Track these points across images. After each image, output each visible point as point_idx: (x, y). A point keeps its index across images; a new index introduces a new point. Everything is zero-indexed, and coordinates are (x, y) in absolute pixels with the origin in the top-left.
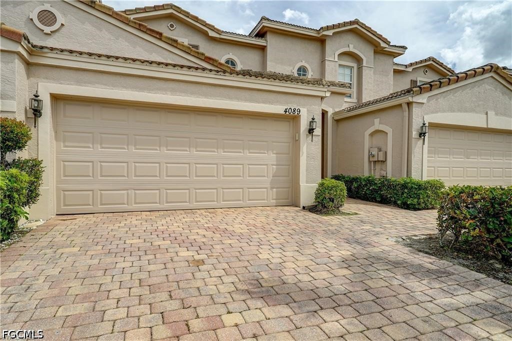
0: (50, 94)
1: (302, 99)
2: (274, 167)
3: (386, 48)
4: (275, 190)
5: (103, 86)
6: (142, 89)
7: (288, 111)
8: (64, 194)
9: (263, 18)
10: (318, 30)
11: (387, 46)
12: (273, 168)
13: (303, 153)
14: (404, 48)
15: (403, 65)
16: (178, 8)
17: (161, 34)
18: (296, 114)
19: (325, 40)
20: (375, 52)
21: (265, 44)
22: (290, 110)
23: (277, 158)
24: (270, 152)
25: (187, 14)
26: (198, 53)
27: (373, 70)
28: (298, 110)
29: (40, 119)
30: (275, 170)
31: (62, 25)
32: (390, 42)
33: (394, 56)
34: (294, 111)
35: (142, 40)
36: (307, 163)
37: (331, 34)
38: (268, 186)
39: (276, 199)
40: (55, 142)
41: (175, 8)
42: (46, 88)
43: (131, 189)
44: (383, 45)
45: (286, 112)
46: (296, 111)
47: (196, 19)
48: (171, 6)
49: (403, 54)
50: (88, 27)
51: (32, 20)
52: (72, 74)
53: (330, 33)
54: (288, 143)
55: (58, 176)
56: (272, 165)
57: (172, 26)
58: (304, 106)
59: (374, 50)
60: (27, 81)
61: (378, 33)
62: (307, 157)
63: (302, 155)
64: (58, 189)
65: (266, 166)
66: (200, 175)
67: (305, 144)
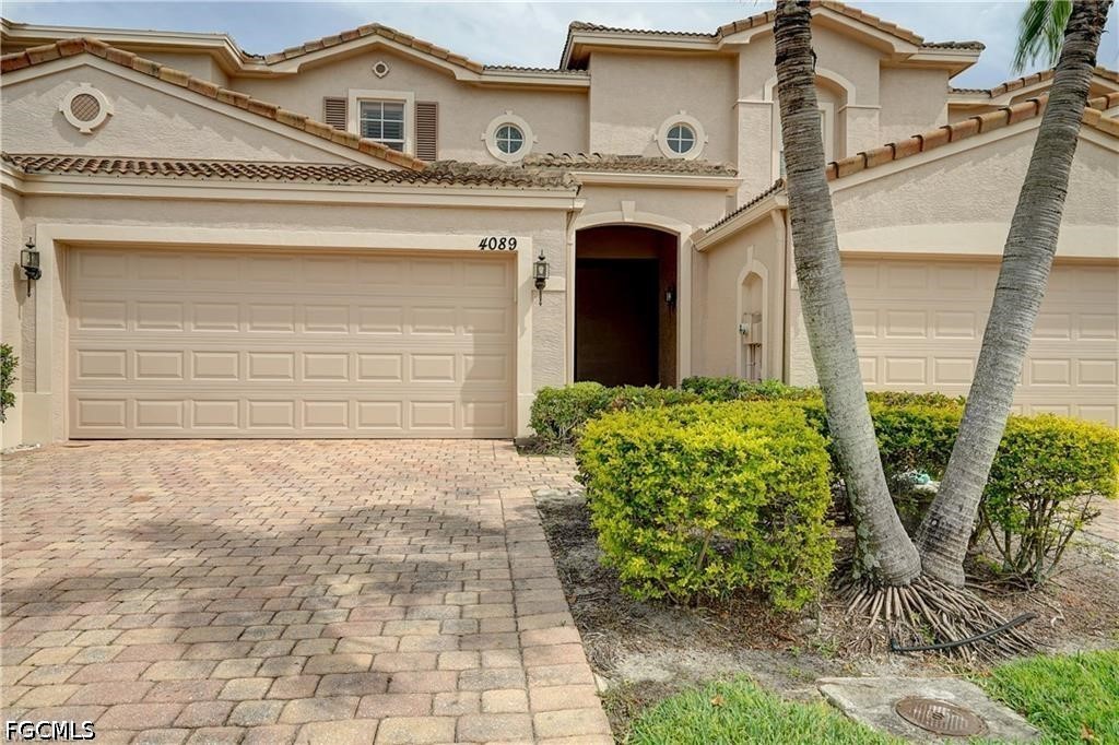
0: (55, 240)
1: (521, 219)
2: (471, 358)
3: (912, 54)
4: (471, 405)
5: (134, 222)
6: (198, 222)
7: (487, 243)
8: (81, 405)
9: (575, 27)
10: (714, 34)
11: (913, 50)
12: (466, 360)
13: (524, 330)
14: (977, 47)
15: (980, 92)
16: (389, 30)
17: (273, 111)
18: (507, 248)
19: (738, 55)
20: (883, 67)
21: (585, 83)
22: (493, 242)
23: (475, 340)
24: (460, 328)
25: (408, 41)
26: (345, 138)
27: (877, 113)
28: (512, 242)
29: (38, 282)
30: (470, 366)
31: (109, 115)
32: (922, 40)
33: (950, 71)
34: (502, 243)
35: (242, 124)
36: (534, 350)
37: (747, 41)
38: (457, 397)
39: (474, 425)
40: (67, 318)
41: (382, 32)
42: (48, 232)
43: (190, 398)
44: (901, 48)
45: (483, 245)
46: (506, 244)
47: (427, 48)
48: (377, 29)
49: (973, 63)
50: (151, 112)
51: (62, 112)
52: (87, 206)
53: (744, 38)
54: (501, 308)
55: (72, 374)
56: (466, 355)
57: (381, 69)
58: (525, 231)
59: (881, 62)
60: (21, 223)
61: (882, 20)
62: (535, 337)
63: (522, 334)
64: (72, 398)
65: (451, 357)
66: (314, 374)
67: (528, 310)
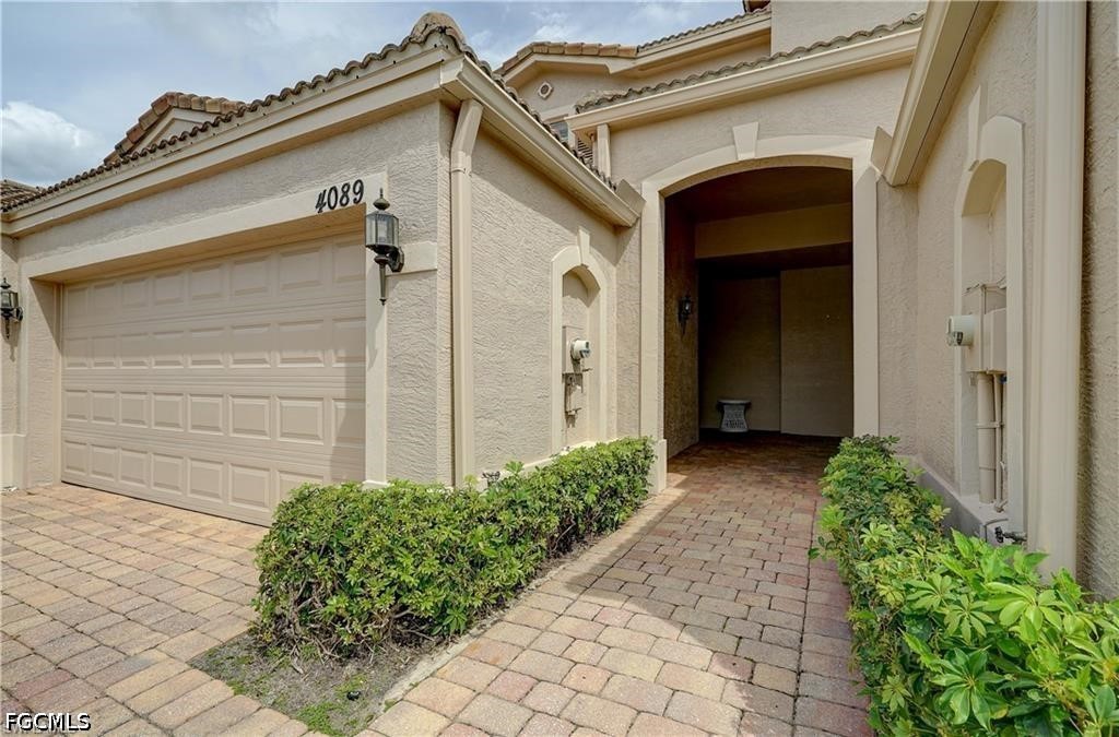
0: (31, 279)
7: (326, 200)
12: (337, 409)
13: (374, 353)
18: (351, 203)
22: (333, 194)
25: (560, 49)
28: (357, 187)
30: (341, 418)
34: (345, 194)
38: (327, 469)
45: (320, 205)
46: (350, 193)
47: (578, 50)
48: (533, 48)
56: (336, 400)
57: (545, 89)
62: (392, 368)
64: (62, 439)
65: (319, 403)
67: (380, 317)
